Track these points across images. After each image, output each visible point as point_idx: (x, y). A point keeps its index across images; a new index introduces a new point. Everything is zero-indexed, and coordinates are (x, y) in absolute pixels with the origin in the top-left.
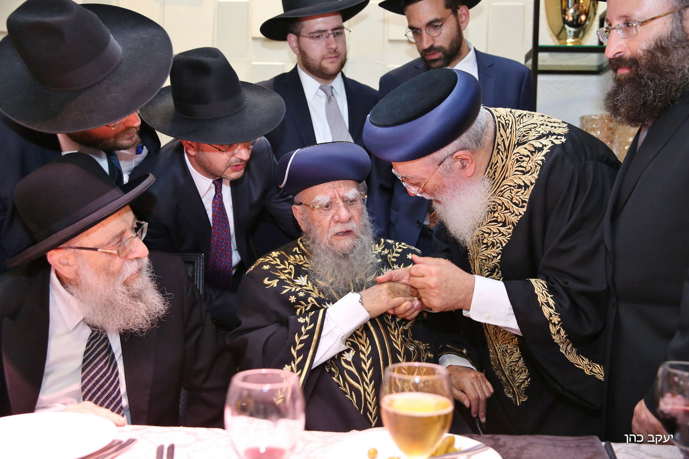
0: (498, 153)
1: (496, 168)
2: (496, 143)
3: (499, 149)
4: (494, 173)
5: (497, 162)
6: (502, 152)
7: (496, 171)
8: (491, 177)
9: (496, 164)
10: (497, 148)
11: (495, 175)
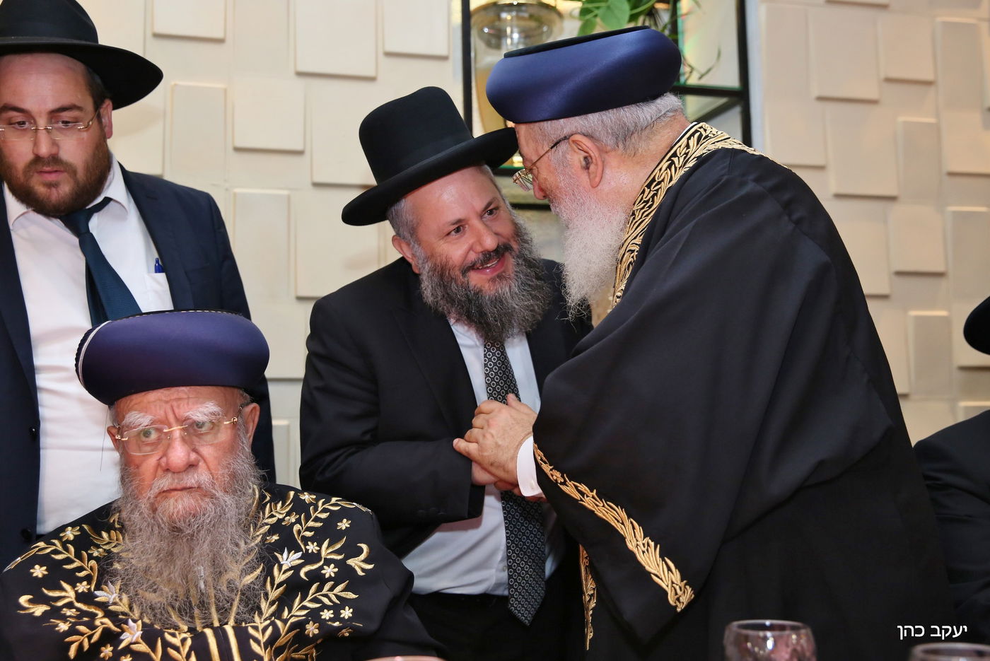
0: (669, 167)
1: (657, 190)
2: (672, 152)
3: (673, 163)
4: (653, 197)
5: (663, 180)
6: (676, 168)
7: (656, 194)
8: (647, 202)
9: (659, 183)
10: (669, 159)
11: (653, 201)
